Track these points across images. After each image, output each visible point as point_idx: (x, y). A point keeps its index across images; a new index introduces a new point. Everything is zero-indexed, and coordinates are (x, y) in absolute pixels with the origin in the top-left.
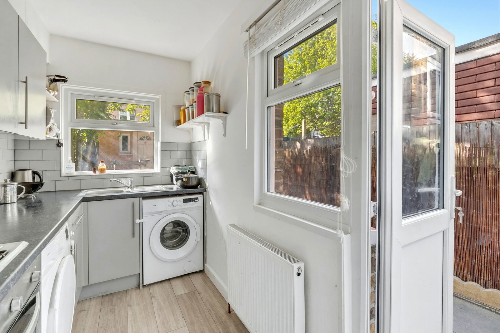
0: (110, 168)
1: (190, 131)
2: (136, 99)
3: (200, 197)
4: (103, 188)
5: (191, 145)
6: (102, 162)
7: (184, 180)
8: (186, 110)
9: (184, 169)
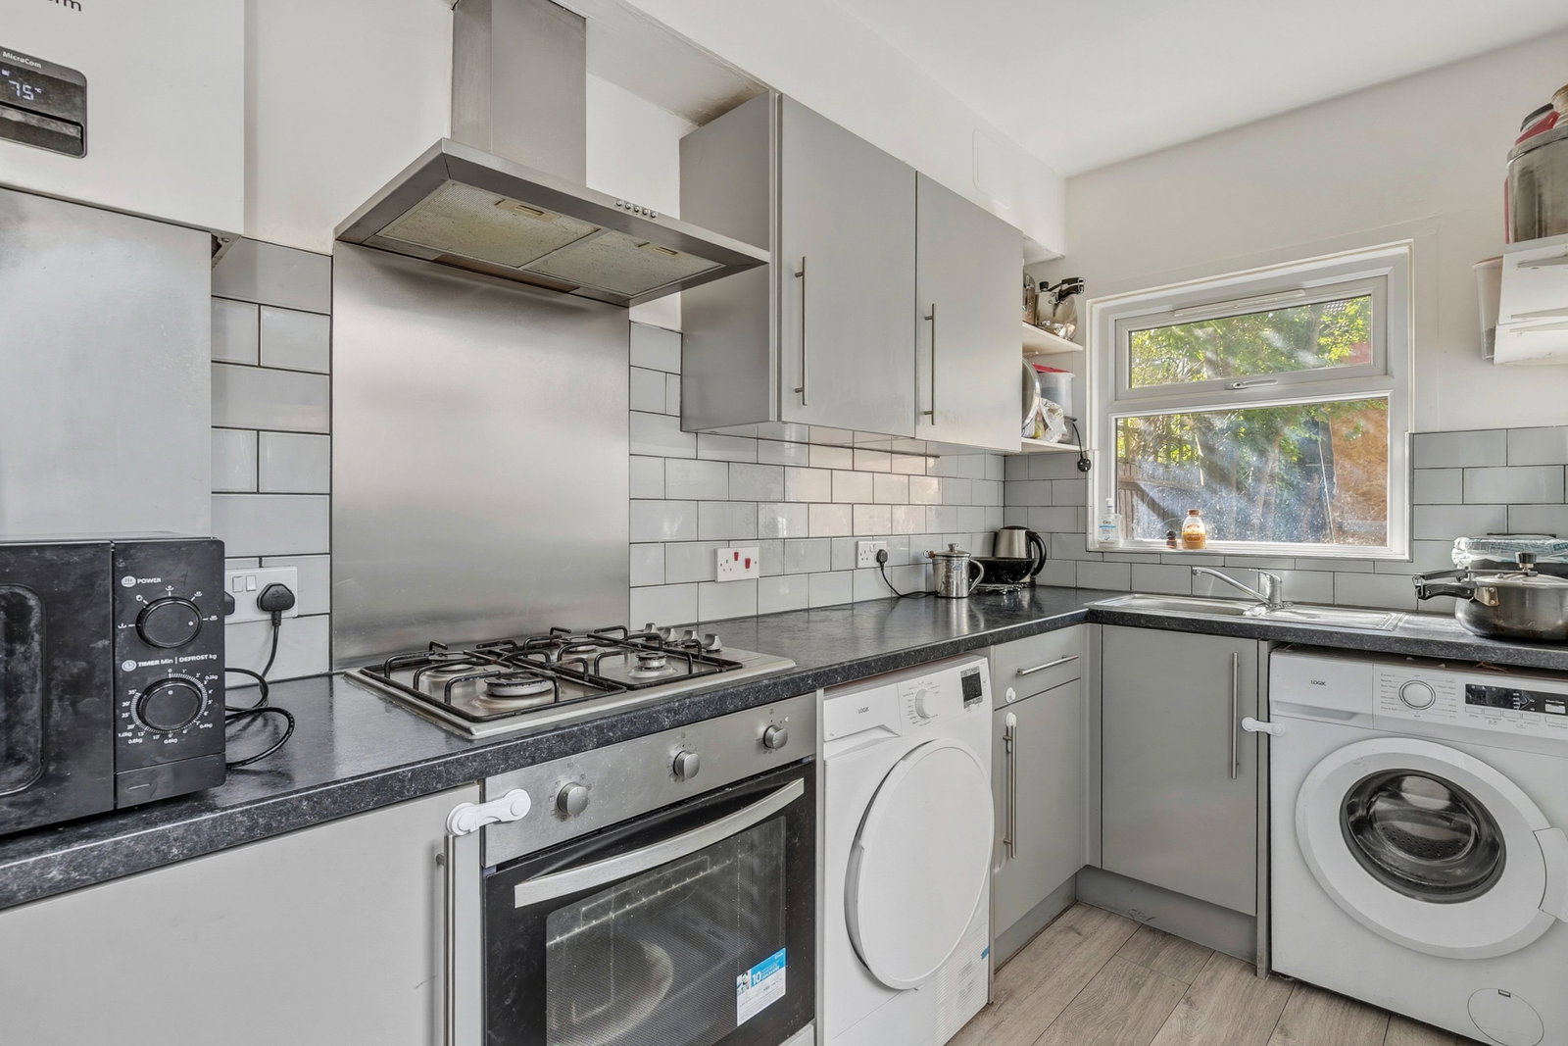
0: (1220, 533)
2: (1308, 284)
4: (1191, 596)
6: (1192, 512)
7: (1483, 597)
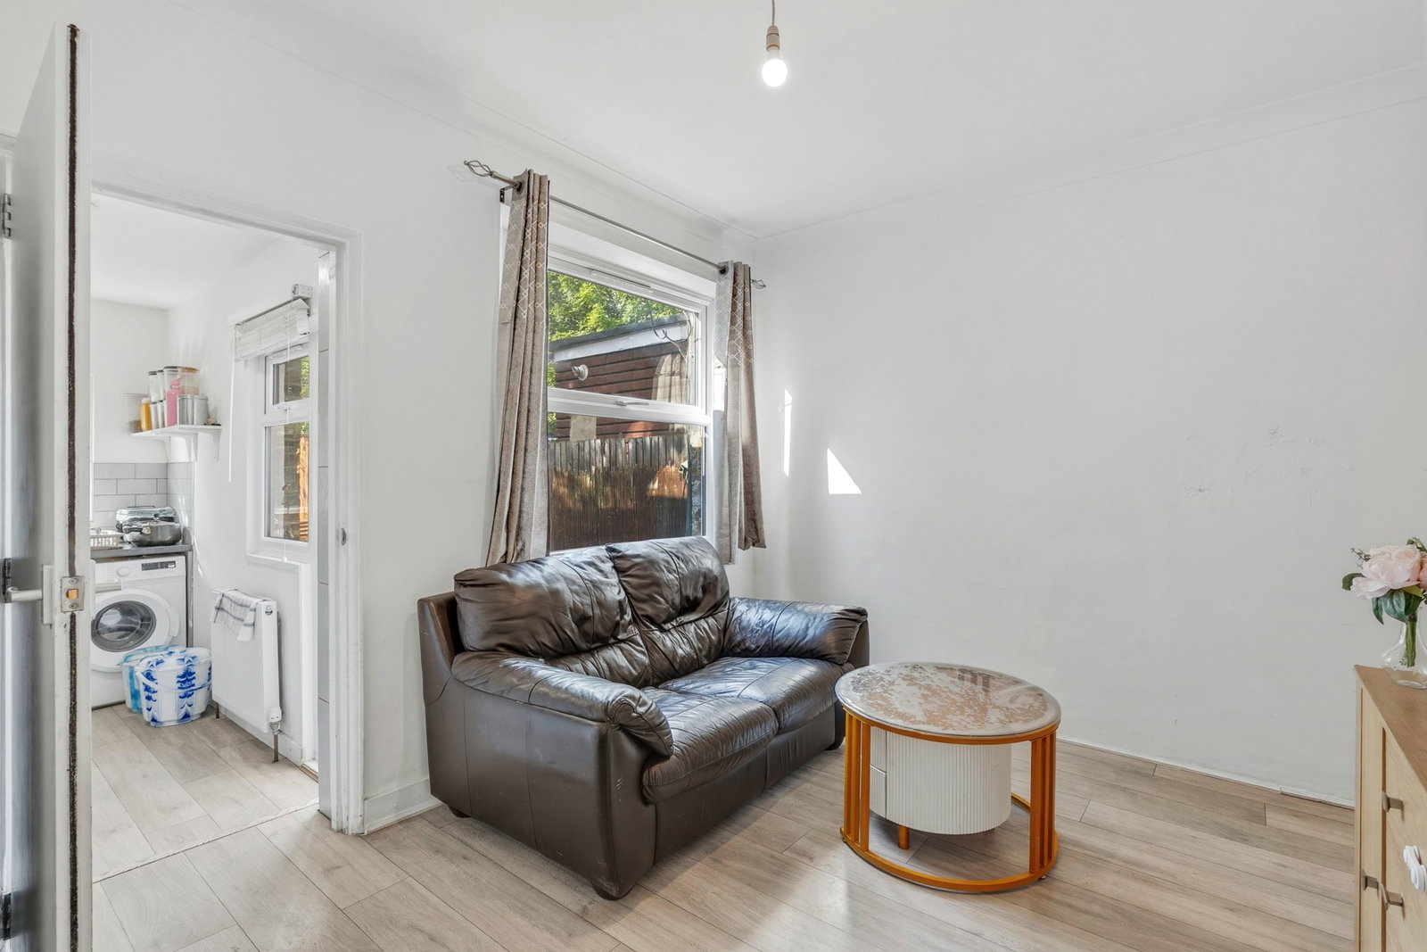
1: (165, 445)
3: (180, 560)
5: (167, 466)
7: (145, 531)
8: (152, 407)
9: (150, 513)
